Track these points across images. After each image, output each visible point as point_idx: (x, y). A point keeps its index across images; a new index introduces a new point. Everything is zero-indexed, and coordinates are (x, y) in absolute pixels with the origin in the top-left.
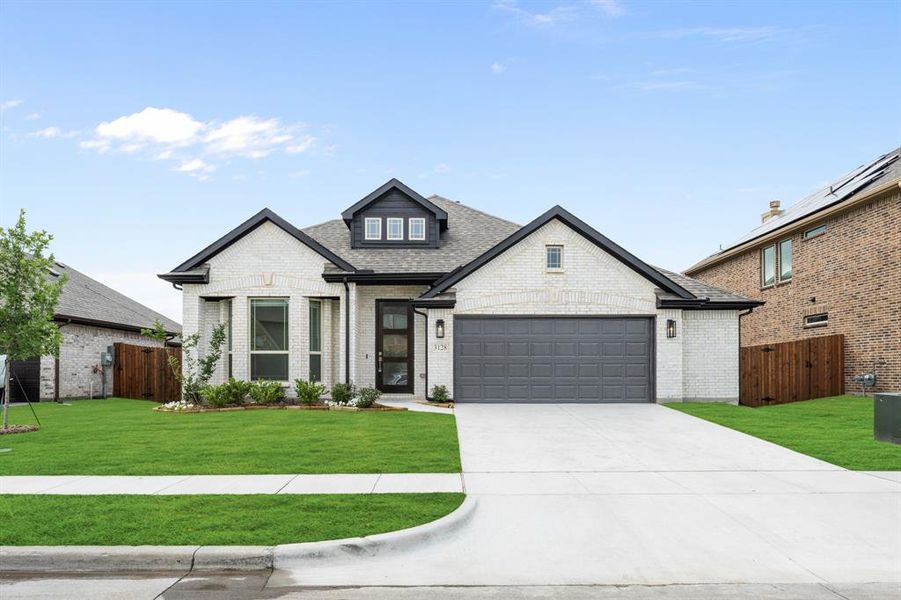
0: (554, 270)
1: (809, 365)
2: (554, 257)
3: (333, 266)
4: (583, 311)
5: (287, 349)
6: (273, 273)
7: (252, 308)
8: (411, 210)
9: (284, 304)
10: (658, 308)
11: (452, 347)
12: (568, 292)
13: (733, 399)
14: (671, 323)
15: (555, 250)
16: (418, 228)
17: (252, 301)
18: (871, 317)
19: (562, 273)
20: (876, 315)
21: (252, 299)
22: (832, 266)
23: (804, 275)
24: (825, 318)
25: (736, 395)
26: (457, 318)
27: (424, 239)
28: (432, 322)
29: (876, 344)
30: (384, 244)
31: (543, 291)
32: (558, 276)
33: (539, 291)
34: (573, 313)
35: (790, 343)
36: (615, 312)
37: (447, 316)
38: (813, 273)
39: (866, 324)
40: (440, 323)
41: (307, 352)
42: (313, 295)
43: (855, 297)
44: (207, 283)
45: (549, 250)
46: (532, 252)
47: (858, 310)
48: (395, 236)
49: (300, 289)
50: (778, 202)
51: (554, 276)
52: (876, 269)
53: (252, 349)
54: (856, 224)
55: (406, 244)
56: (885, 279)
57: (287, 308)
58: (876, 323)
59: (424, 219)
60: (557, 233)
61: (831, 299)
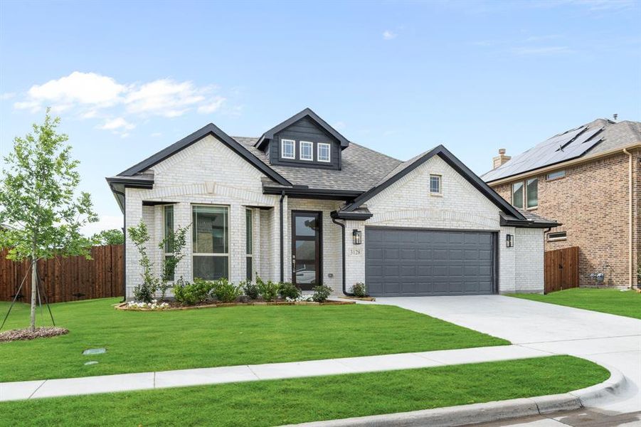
0: (436, 194)
1: (561, 267)
2: (435, 184)
3: (269, 180)
4: (454, 226)
5: (227, 252)
6: (215, 183)
7: (194, 214)
8: (318, 136)
9: (224, 211)
10: (501, 226)
11: (364, 252)
12: (445, 211)
13: (541, 291)
14: (509, 237)
15: (435, 178)
16: (325, 151)
17: (194, 207)
18: (599, 236)
19: (441, 197)
20: (603, 234)
21: (194, 206)
22: (570, 200)
23: (547, 204)
24: (564, 234)
25: (542, 288)
26: (368, 228)
27: (329, 161)
28: (349, 231)
29: (603, 253)
30: (297, 164)
31: (428, 210)
32: (439, 198)
33: (425, 210)
34: (448, 227)
35: (551, 252)
36: (475, 228)
37: (360, 226)
38: (555, 204)
39: (596, 240)
40: (355, 232)
41: (245, 255)
42: (251, 205)
43: (587, 222)
44: (151, 188)
45: (431, 178)
46: (420, 178)
47: (589, 230)
48: (307, 157)
49: (240, 199)
50: (504, 150)
51: (436, 198)
52: (603, 204)
53: (194, 252)
54: (589, 174)
55: (315, 165)
56: (610, 211)
57: (227, 215)
58: (603, 239)
59: (329, 145)
60: (438, 166)
61: (569, 222)
